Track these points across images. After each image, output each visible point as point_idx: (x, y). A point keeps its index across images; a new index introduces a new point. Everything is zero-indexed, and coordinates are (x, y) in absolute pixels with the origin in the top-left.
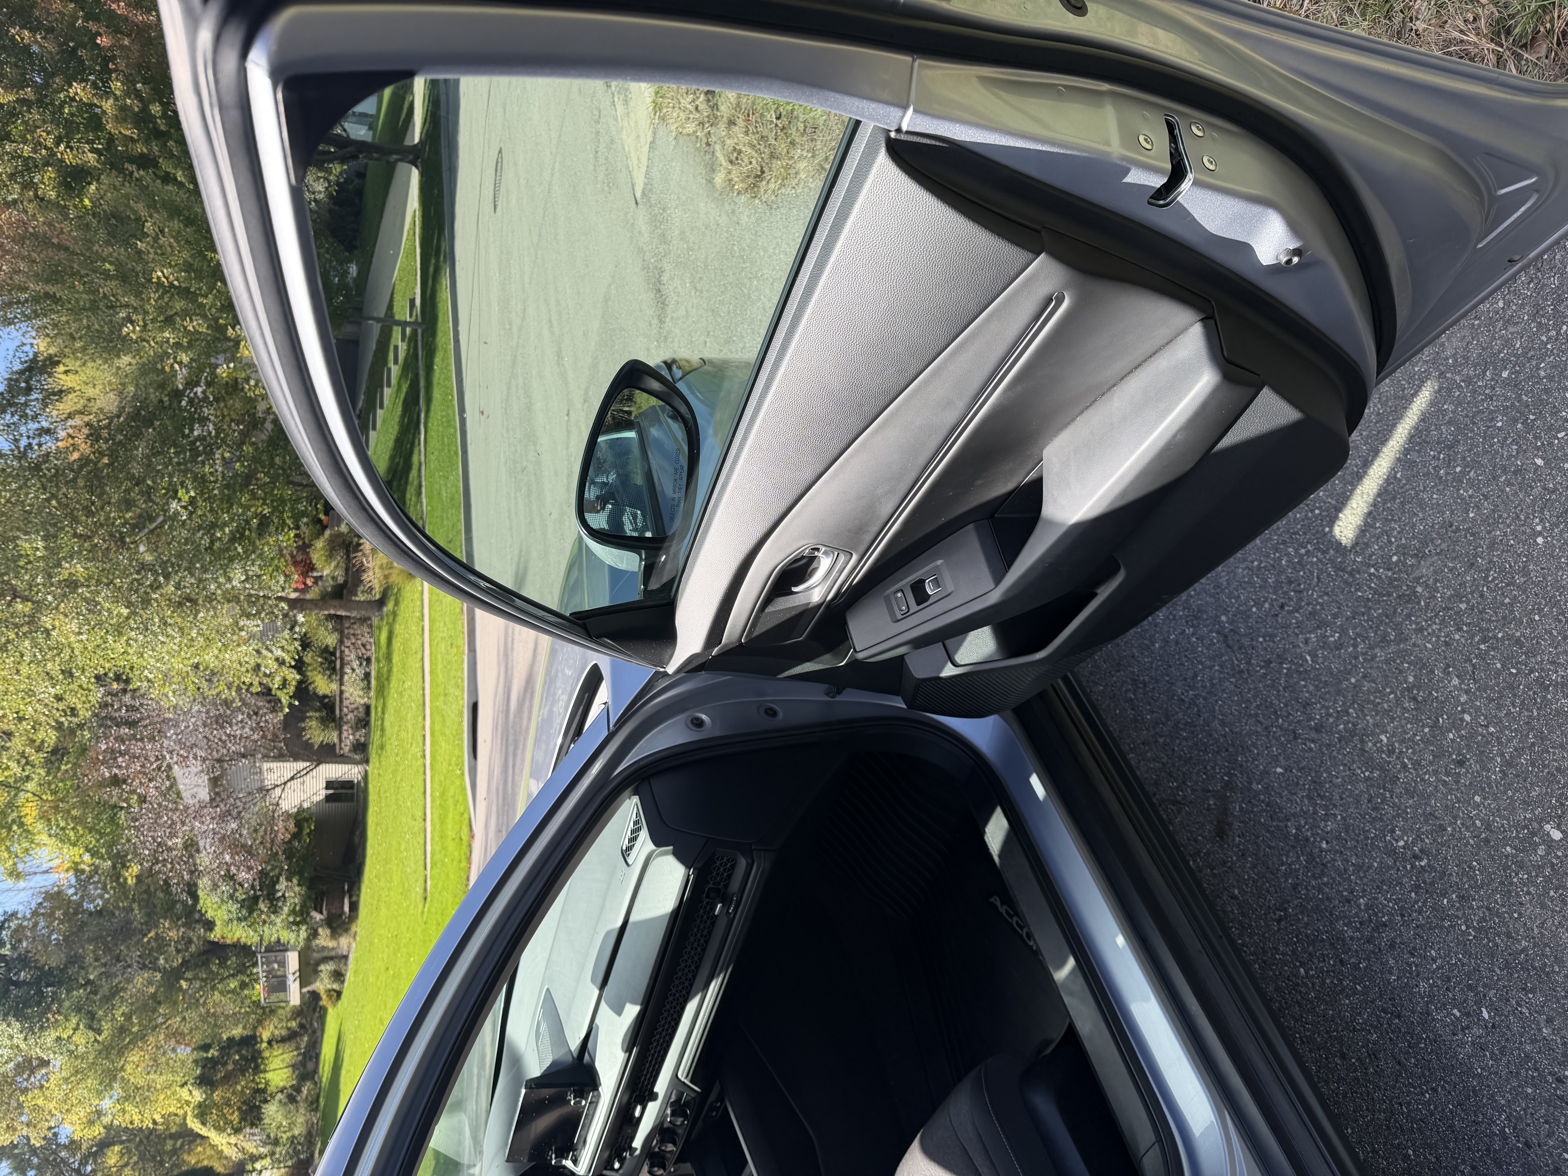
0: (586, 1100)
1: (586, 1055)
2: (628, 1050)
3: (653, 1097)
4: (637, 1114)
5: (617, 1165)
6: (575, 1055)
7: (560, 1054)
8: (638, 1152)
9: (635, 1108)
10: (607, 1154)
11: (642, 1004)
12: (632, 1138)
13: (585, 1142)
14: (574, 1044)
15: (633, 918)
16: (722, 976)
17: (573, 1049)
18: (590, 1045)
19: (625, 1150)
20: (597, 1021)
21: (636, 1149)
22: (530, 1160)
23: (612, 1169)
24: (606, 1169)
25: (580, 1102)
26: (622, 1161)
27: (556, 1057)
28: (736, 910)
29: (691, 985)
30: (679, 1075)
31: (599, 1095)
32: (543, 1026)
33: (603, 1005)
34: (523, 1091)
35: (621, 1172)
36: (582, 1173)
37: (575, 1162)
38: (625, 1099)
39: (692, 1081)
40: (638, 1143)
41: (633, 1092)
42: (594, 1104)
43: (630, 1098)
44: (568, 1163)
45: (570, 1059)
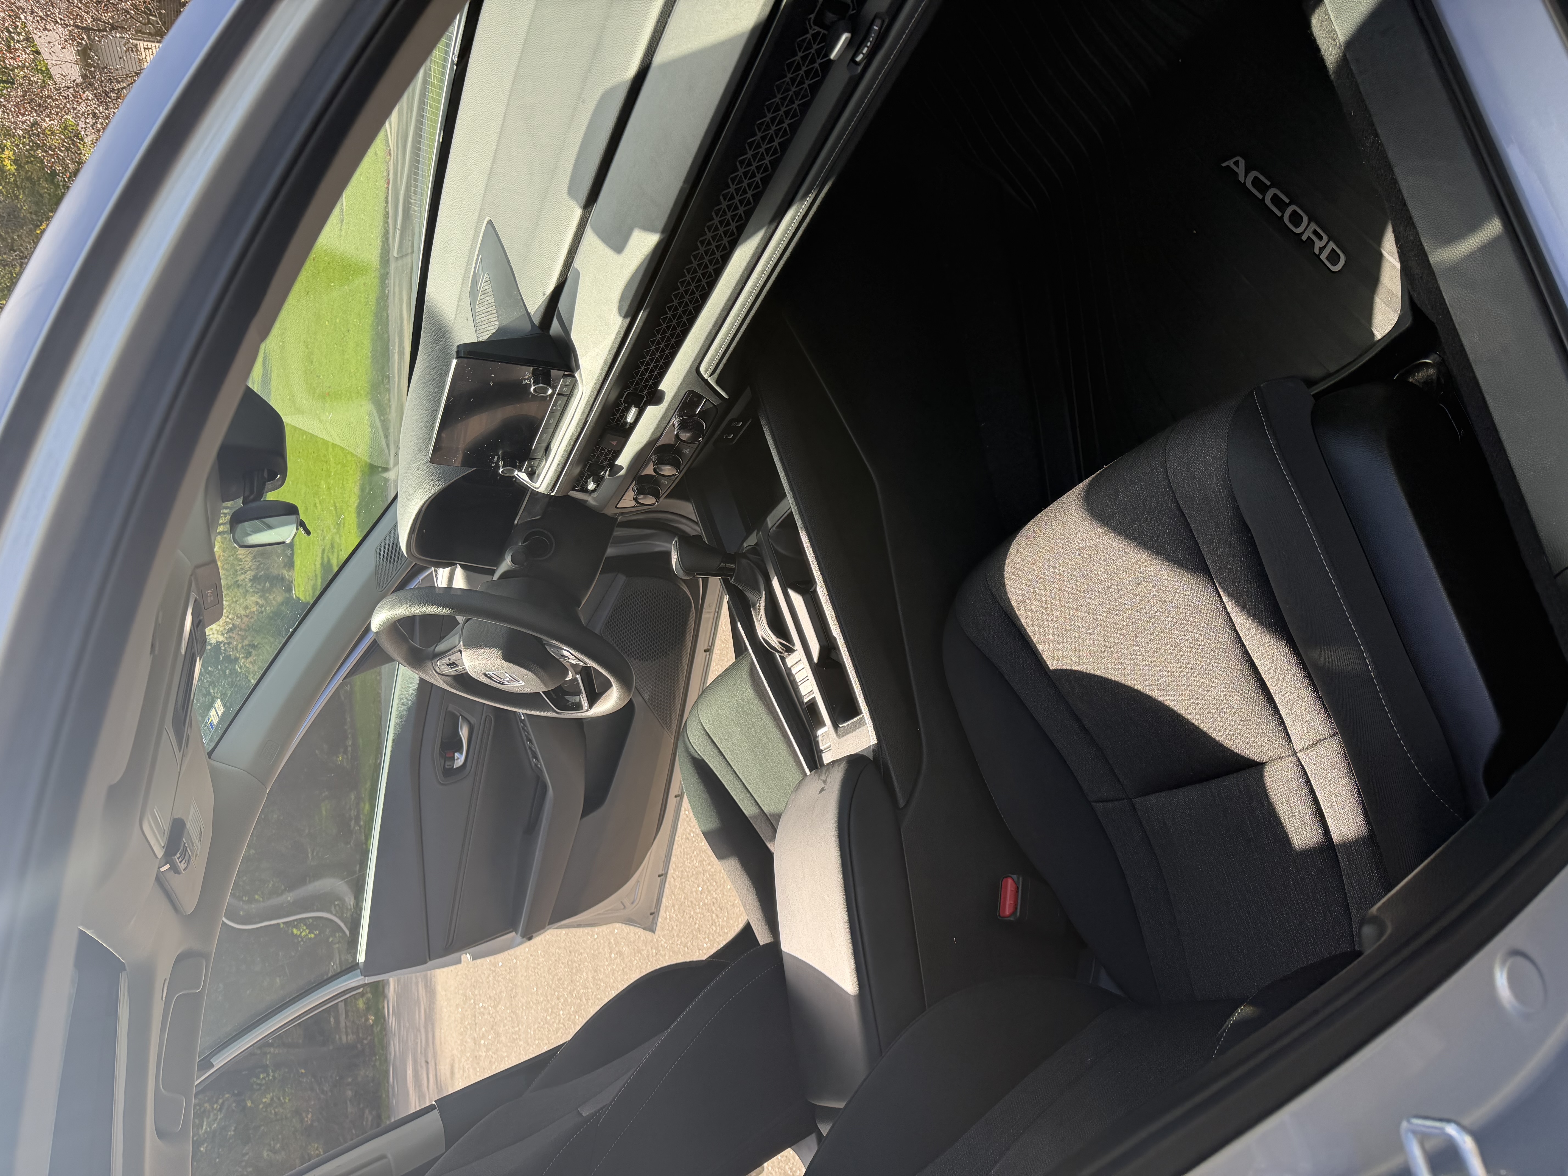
0: (554, 389)
1: (555, 323)
2: (631, 314)
3: (656, 397)
4: (630, 418)
5: (591, 486)
6: (536, 320)
7: (511, 318)
8: (622, 472)
9: (627, 410)
10: (577, 470)
11: (663, 232)
12: (617, 453)
13: (547, 449)
14: (535, 303)
15: (659, 58)
16: (809, 199)
17: (532, 311)
18: (562, 305)
19: (603, 468)
20: (577, 264)
21: (621, 468)
22: (466, 463)
23: (584, 490)
24: (574, 489)
25: (546, 391)
26: (599, 481)
27: (504, 323)
28: (870, 57)
29: (749, 214)
30: (702, 369)
31: (573, 386)
32: (484, 281)
33: (590, 237)
34: (454, 362)
35: (595, 495)
36: (542, 490)
37: (532, 474)
38: (613, 396)
39: (718, 382)
40: (624, 460)
41: (625, 387)
42: (567, 396)
43: (620, 395)
44: (522, 476)
45: (528, 327)
